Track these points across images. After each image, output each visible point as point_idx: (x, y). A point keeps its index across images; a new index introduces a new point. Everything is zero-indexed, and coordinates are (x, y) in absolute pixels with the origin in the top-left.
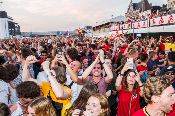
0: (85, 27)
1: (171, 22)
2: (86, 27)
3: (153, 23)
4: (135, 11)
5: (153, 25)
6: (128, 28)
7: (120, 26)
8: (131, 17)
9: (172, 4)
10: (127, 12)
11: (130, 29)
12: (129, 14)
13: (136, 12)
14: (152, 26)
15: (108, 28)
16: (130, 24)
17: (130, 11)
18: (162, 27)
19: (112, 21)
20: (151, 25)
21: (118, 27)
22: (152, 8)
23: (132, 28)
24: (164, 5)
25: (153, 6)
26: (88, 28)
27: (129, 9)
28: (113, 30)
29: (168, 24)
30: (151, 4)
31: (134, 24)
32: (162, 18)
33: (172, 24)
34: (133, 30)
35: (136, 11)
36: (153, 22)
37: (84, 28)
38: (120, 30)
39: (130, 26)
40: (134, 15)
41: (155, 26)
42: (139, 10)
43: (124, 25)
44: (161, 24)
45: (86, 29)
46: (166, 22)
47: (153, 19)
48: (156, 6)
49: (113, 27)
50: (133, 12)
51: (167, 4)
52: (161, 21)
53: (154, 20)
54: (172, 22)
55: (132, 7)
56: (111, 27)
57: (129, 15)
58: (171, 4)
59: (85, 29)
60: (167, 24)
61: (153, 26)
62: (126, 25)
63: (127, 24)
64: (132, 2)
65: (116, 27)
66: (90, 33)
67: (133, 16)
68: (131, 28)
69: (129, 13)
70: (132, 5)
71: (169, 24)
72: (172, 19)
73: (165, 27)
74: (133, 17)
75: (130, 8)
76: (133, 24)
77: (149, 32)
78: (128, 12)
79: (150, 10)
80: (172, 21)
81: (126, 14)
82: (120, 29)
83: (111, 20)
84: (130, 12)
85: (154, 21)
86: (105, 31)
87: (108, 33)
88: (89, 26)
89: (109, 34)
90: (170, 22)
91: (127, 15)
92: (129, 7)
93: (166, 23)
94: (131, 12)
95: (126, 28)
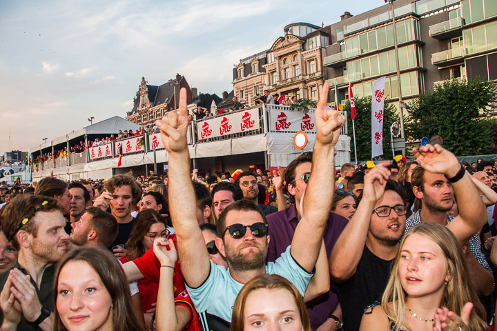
0: (5, 156)
1: (248, 128)
2: (8, 153)
3: (203, 132)
4: (155, 106)
5: (205, 137)
6: (138, 150)
7: (117, 144)
8: (145, 122)
9: (244, 92)
10: (133, 110)
11: (143, 152)
12: (138, 114)
13: (158, 110)
14: (202, 141)
15: (81, 154)
16: (143, 139)
17: (140, 106)
18: (228, 142)
19: (91, 132)
20: (200, 138)
21: (110, 149)
22: (197, 99)
23: (151, 149)
24: (225, 94)
25: (201, 95)
26: (16, 156)
27: (137, 101)
28: (96, 157)
29: (241, 133)
30: (195, 89)
31: (155, 137)
32: (225, 119)
33: (251, 134)
34: (153, 153)
35: (157, 107)
36: (204, 130)
37: (3, 157)
38: (115, 157)
39: (144, 143)
40: (152, 117)
41: (211, 140)
42: (165, 105)
43: (126, 141)
44: (225, 134)
45: (8, 162)
46: (236, 129)
47: (203, 123)
48: (208, 95)
49: (96, 150)
50: (150, 110)
51: (233, 91)
52: (223, 126)
53: (206, 124)
54: (250, 129)
55: (146, 96)
56: (91, 149)
57: (139, 117)
58: (242, 91)
59: (6, 159)
60: (238, 134)
61: (205, 141)
62: (133, 142)
63: (136, 139)
64: (147, 84)
65: (103, 148)
66: (20, 170)
67: (151, 120)
68: (148, 149)
69: (139, 111)
70: (147, 90)
71: (244, 133)
72: (249, 122)
73: (235, 140)
74: (149, 123)
75: (141, 98)
76: (151, 137)
77: (197, 157)
78: (135, 110)
79: (193, 104)
80: (251, 127)
81: (130, 114)
82: (117, 154)
83: (87, 128)
84: (140, 109)
85: (207, 126)
86: (73, 161)
87: (83, 168)
88: (20, 152)
89: (84, 170)
90: (246, 130)
91: (133, 116)
92: (139, 95)
93: (235, 132)
94: (144, 108)
95: (133, 150)
